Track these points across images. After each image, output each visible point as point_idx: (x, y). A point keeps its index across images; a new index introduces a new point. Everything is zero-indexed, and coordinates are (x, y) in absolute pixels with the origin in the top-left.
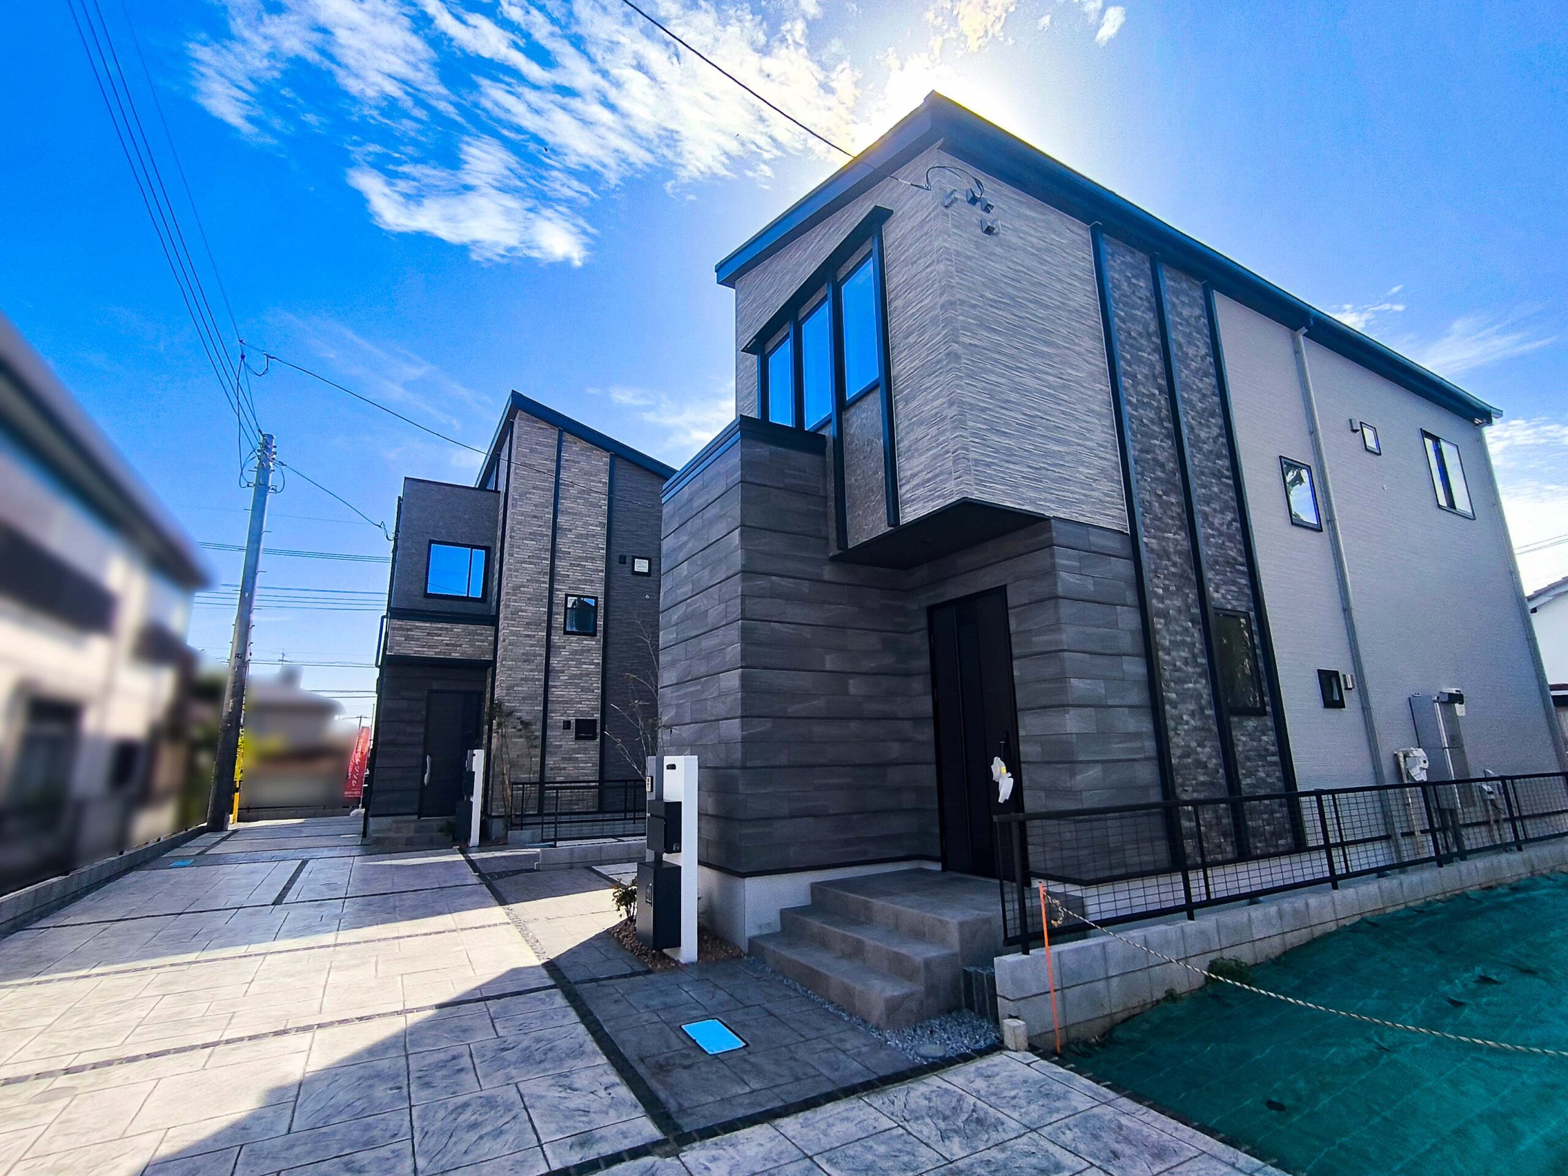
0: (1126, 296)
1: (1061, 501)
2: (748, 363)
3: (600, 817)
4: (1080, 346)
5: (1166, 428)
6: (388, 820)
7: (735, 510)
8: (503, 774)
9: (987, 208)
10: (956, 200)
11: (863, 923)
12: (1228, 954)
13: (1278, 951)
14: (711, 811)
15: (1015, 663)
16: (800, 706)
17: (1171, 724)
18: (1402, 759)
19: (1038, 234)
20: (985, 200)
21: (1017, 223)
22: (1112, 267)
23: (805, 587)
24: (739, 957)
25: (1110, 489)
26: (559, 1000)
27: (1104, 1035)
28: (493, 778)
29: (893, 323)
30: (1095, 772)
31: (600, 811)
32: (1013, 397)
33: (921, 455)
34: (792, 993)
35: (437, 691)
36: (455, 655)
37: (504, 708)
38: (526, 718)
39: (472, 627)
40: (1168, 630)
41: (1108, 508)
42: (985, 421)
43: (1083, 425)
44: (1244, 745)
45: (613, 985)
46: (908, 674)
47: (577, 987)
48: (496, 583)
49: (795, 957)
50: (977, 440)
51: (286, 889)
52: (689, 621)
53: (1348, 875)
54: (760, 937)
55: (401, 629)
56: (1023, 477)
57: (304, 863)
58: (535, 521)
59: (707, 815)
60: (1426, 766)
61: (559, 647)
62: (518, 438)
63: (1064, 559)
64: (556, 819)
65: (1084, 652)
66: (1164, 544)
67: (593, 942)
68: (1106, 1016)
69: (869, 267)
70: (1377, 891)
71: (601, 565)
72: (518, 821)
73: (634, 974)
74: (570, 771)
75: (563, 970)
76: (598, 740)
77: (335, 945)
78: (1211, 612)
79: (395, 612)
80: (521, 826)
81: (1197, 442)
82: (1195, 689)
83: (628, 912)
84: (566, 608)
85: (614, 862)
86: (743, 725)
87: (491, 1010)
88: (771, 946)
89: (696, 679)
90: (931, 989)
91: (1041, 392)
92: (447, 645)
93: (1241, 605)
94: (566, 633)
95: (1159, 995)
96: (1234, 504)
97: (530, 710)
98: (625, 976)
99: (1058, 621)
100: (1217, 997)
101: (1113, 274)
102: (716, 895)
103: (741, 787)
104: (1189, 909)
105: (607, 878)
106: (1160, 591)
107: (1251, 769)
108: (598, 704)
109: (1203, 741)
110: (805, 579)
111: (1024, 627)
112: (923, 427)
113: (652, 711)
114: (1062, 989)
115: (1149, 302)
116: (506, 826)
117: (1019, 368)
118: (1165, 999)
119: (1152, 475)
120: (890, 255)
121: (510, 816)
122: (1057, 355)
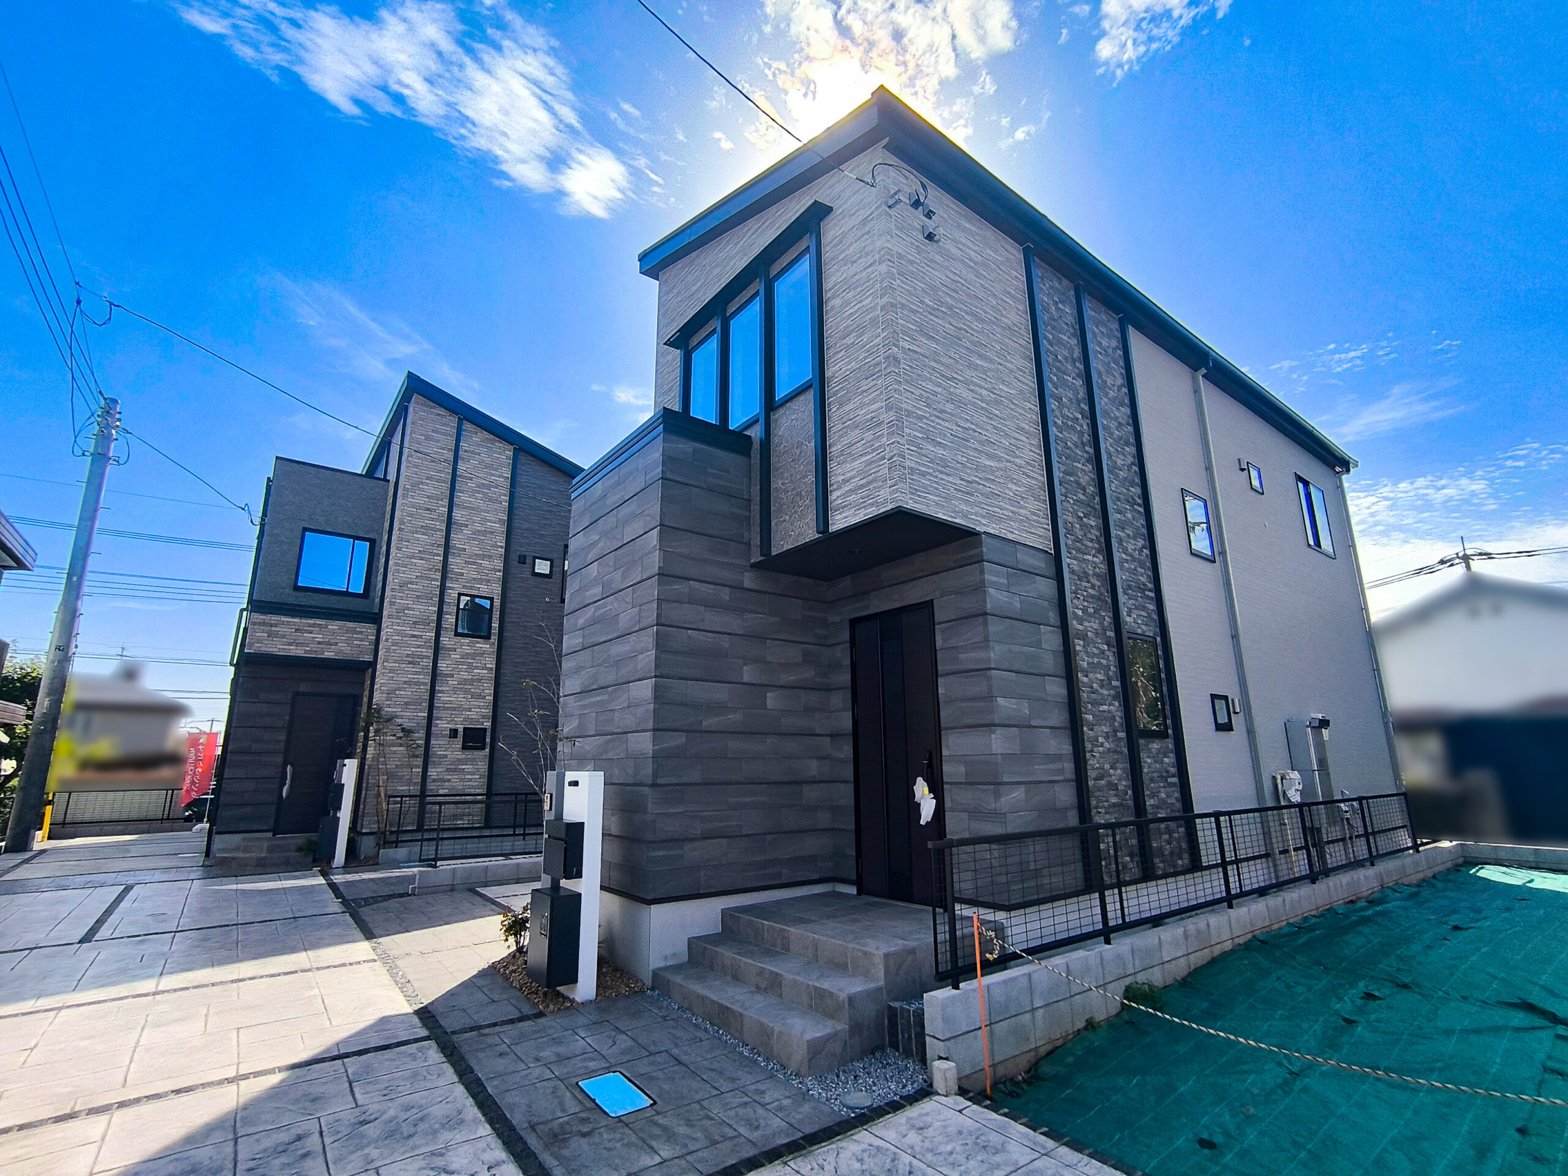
0: (1054, 320)
1: (991, 516)
2: (670, 357)
3: (487, 833)
4: (1012, 363)
5: (1087, 452)
6: (236, 838)
7: (654, 508)
8: (379, 786)
9: (929, 214)
10: (899, 201)
11: (779, 953)
12: (1141, 978)
13: (1184, 972)
14: (614, 831)
15: (940, 680)
16: (716, 719)
17: (1088, 746)
18: (1279, 781)
19: (976, 248)
20: (928, 206)
21: (957, 234)
22: (1042, 290)
23: (725, 594)
24: (642, 992)
25: (1038, 507)
26: (434, 1054)
27: (1029, 1071)
28: (367, 790)
29: (830, 322)
30: (1018, 794)
31: (487, 825)
32: (949, 407)
33: (854, 460)
34: (701, 1034)
35: (304, 694)
36: (328, 654)
37: (383, 713)
38: (407, 724)
39: (350, 625)
40: (1086, 652)
41: (1033, 526)
42: (922, 430)
43: (1013, 441)
44: (1149, 767)
45: (498, 1034)
46: (828, 689)
47: (455, 1038)
48: (380, 578)
49: (706, 992)
50: (913, 448)
51: (100, 922)
52: (598, 625)
53: (1243, 894)
54: (666, 969)
55: (264, 624)
56: (955, 489)
57: (128, 889)
58: (426, 514)
59: (610, 835)
60: (1300, 787)
61: (449, 650)
62: (413, 423)
63: (993, 575)
64: (438, 835)
65: (1011, 671)
66: (1084, 566)
67: (475, 980)
68: (1031, 1050)
69: (805, 266)
70: (1265, 909)
71: (500, 565)
72: (393, 838)
73: (521, 1019)
74: (456, 783)
75: (438, 1017)
76: (487, 750)
77: (155, 994)
78: (1125, 635)
79: (256, 605)
80: (397, 844)
81: (1113, 469)
82: (1109, 712)
83: (517, 943)
84: (458, 608)
85: (500, 883)
86: (655, 741)
87: (350, 1071)
88: (678, 979)
89: (603, 688)
90: (856, 1028)
91: (974, 404)
92: (319, 643)
93: (1150, 631)
94: (457, 634)
95: (1080, 1024)
96: (1144, 531)
97: (414, 717)
98: (511, 1021)
99: (986, 640)
100: (1133, 1023)
101: (1042, 297)
102: (617, 923)
103: (650, 806)
104: (1106, 933)
105: (493, 902)
106: (1080, 613)
107: (1154, 791)
108: (488, 711)
109: (1115, 764)
110: (724, 585)
111: (952, 643)
112: (857, 431)
113: (552, 723)
114: (991, 1024)
115: (1074, 329)
116: (378, 844)
117: (955, 378)
118: (1086, 1028)
119: (1075, 498)
120: (827, 254)
121: (384, 833)
122: (990, 370)
